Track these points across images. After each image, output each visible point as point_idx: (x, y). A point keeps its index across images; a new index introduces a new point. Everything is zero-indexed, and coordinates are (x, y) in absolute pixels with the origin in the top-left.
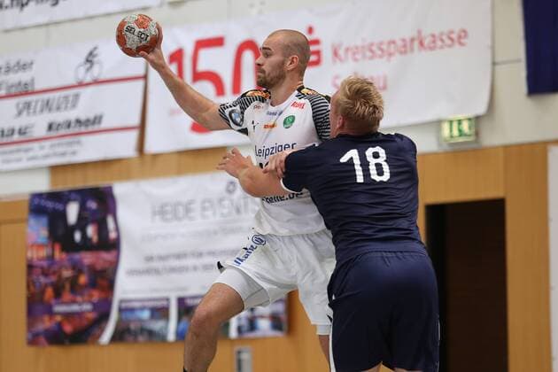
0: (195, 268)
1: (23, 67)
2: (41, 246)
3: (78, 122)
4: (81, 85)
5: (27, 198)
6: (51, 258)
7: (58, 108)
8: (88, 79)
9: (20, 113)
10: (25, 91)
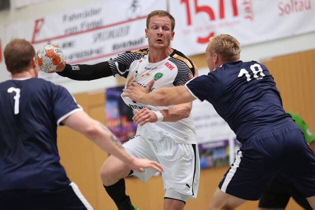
0: (206, 125)
1: (95, 12)
2: (115, 119)
3: (130, 43)
4: (130, 20)
5: (104, 91)
6: (121, 126)
7: (118, 36)
8: (134, 16)
9: (95, 40)
10: (97, 27)
